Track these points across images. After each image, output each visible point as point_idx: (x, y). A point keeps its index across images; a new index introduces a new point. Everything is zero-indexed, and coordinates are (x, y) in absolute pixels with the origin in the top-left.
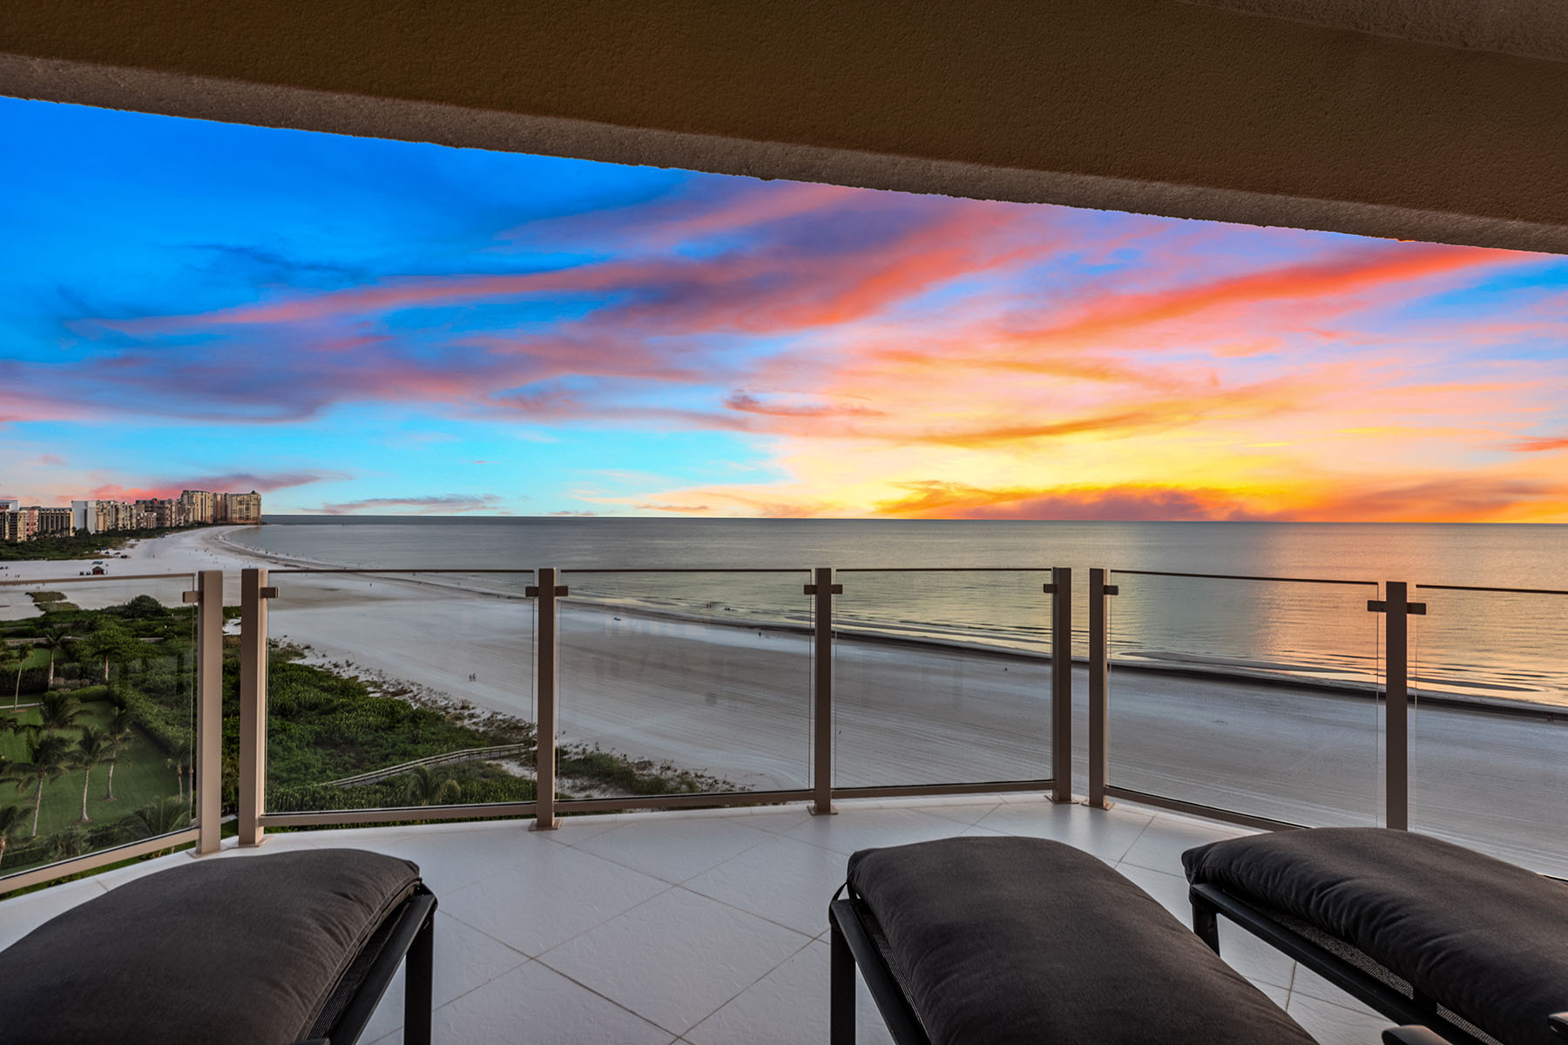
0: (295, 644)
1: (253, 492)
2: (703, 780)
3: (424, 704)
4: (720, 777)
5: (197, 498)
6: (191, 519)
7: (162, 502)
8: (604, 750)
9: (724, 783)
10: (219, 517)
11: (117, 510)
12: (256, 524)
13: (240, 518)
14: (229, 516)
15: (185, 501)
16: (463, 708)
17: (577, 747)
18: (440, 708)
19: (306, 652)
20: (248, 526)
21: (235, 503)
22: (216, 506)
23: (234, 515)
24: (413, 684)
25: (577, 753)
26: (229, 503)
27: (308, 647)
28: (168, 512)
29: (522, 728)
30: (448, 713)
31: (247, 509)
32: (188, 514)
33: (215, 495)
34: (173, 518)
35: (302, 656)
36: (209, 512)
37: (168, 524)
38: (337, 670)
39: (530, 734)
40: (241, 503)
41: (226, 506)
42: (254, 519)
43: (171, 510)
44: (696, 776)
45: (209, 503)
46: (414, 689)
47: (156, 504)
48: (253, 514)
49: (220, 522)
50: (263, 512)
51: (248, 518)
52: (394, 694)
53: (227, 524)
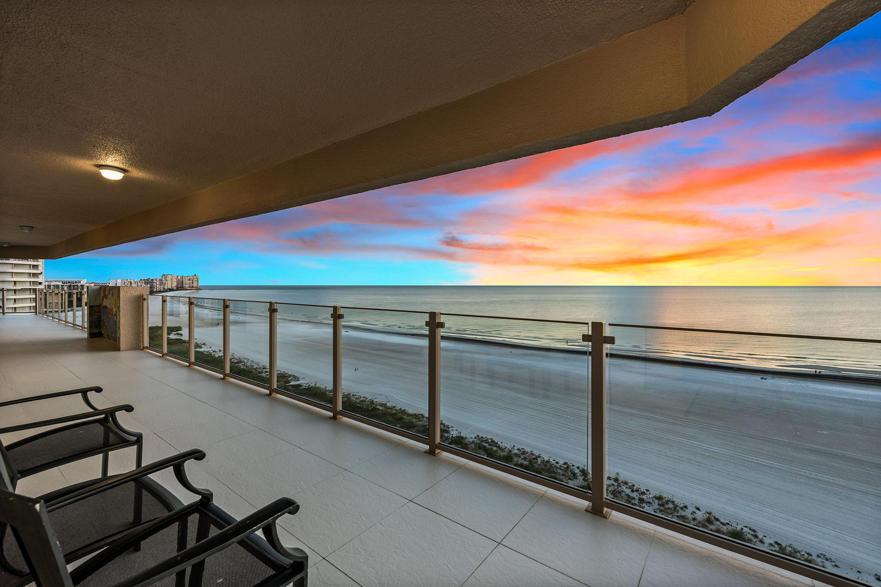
0: (199, 343)
1: (195, 275)
2: (355, 397)
3: (248, 367)
4: (362, 396)
5: (169, 278)
6: (166, 288)
7: (152, 280)
8: (318, 385)
9: (364, 397)
10: (179, 286)
11: (131, 283)
12: (196, 290)
13: (189, 287)
14: (184, 286)
15: (164, 279)
16: (264, 368)
17: (307, 384)
18: (254, 369)
19: (203, 346)
20: (193, 291)
21: (187, 280)
22: (178, 281)
23: (186, 286)
24: (245, 359)
25: (306, 386)
26: (184, 280)
27: (204, 344)
28: (155, 284)
29: (287, 376)
30: (256, 371)
31: (192, 283)
32: (165, 285)
33: (177, 276)
34: (158, 287)
35: (201, 348)
36: (175, 284)
37: (155, 290)
38: (214, 353)
39: (289, 379)
40: (189, 280)
41: (183, 281)
42: (196, 287)
43: (156, 283)
44: (353, 395)
45: (175, 280)
46: (246, 361)
47: (150, 281)
48: (195, 285)
49: (180, 289)
50: (200, 284)
51: (193, 287)
52: (236, 363)
53: (183, 290)
